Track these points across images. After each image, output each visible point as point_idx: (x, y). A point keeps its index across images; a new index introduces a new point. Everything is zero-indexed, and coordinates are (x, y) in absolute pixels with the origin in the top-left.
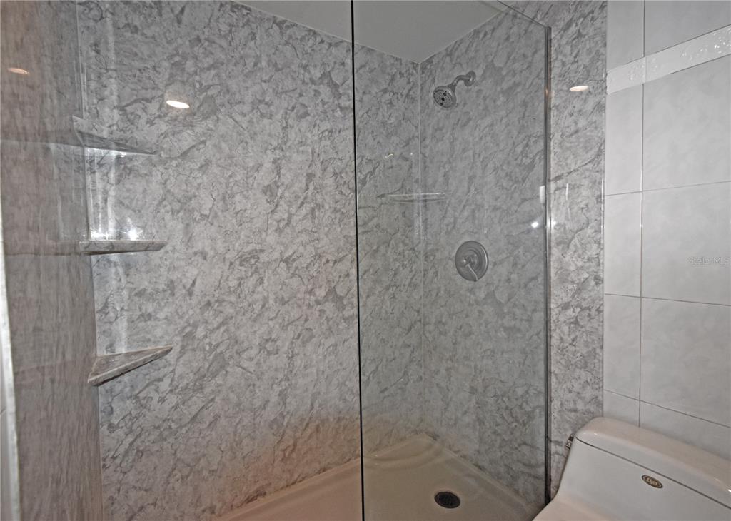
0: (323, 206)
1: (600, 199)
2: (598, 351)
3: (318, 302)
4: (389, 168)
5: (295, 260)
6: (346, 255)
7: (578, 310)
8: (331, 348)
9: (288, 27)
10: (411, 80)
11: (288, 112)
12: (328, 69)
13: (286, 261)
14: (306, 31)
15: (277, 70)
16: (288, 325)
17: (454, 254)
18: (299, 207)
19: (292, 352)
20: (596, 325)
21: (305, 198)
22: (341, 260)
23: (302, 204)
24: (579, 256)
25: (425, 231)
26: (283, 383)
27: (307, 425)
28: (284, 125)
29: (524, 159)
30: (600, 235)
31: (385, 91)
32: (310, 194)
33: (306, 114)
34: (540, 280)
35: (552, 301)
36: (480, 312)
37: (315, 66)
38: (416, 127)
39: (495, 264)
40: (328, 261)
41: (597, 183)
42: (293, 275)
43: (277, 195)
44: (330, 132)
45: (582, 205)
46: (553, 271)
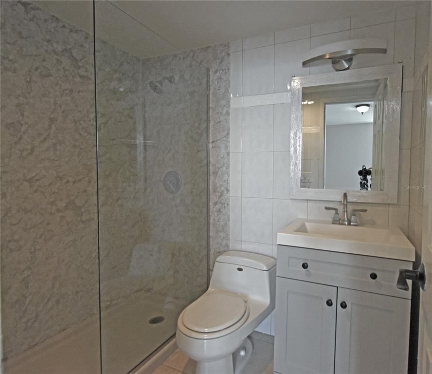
0: (64, 143)
1: (228, 154)
2: (228, 222)
3: (59, 211)
4: (119, 122)
5: (38, 180)
6: (84, 178)
7: (220, 205)
8: (71, 242)
9: (33, 9)
10: (135, 68)
11: (32, 70)
12: (69, 47)
13: (30, 181)
14: (50, 16)
15: (22, 38)
16: (30, 228)
17: (163, 179)
18: (42, 142)
19: (35, 248)
20: (226, 211)
21: (48, 135)
22: (80, 181)
23: (45, 140)
24: (221, 180)
25: (145, 164)
26: (26, 272)
27: (49, 300)
28: (28, 79)
29: (199, 131)
30: (228, 170)
31: (116, 71)
32: (52, 132)
33: (49, 75)
34: (205, 191)
35: (211, 201)
36: (177, 210)
37: (57, 42)
38: (139, 98)
39: (185, 184)
40: (68, 182)
41: (227, 147)
42: (36, 191)
43: (20, 131)
44: (70, 91)
45: (222, 156)
46: (211, 187)
